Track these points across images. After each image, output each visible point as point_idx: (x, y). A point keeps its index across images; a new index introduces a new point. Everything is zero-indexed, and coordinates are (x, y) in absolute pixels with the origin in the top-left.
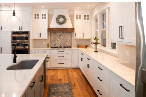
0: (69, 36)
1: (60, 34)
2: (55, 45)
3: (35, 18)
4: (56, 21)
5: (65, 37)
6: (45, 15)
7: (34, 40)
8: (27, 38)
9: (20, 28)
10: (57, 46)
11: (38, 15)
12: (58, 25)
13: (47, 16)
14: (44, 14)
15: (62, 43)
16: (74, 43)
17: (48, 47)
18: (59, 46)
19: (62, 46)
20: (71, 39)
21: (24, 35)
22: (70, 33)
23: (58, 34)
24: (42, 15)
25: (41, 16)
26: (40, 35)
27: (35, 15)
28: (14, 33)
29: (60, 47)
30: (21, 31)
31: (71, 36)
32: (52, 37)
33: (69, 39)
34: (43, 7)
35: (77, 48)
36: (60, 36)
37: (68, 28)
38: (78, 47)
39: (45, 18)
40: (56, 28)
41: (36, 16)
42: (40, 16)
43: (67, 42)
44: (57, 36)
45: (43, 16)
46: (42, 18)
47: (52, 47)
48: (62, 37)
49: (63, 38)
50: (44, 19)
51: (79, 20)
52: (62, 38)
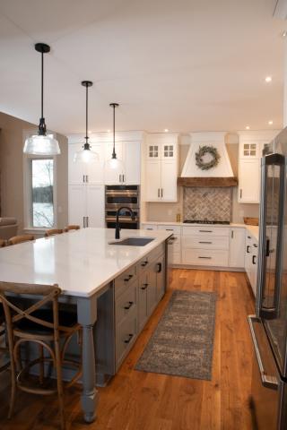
0: (227, 198)
1: (205, 190)
2: (193, 217)
3: (151, 155)
4: (194, 162)
5: (216, 199)
6: (171, 148)
7: (149, 204)
8: (135, 200)
9: (122, 178)
10: (197, 218)
11: (156, 148)
12: (200, 170)
13: (175, 151)
14: (168, 145)
15: (209, 212)
16: (239, 214)
17: (178, 220)
18: (202, 218)
19: (210, 219)
20: (232, 204)
21: (129, 193)
22: (229, 191)
23: (202, 192)
24: (166, 148)
25: (163, 151)
26: (160, 193)
27: (151, 148)
28: (109, 188)
29: (206, 222)
30: (124, 184)
31: (232, 198)
32: (187, 198)
33: (227, 204)
34: (166, 130)
35: (244, 225)
36: (205, 196)
37: (222, 178)
38: (246, 222)
39: (171, 155)
40: (195, 178)
41: (153, 152)
42: (161, 151)
43: (222, 209)
44: (199, 197)
45: (168, 151)
46: (166, 155)
47: (185, 222)
48: (210, 198)
49: (211, 200)
50: (169, 158)
51: (250, 157)
52: (209, 202)
